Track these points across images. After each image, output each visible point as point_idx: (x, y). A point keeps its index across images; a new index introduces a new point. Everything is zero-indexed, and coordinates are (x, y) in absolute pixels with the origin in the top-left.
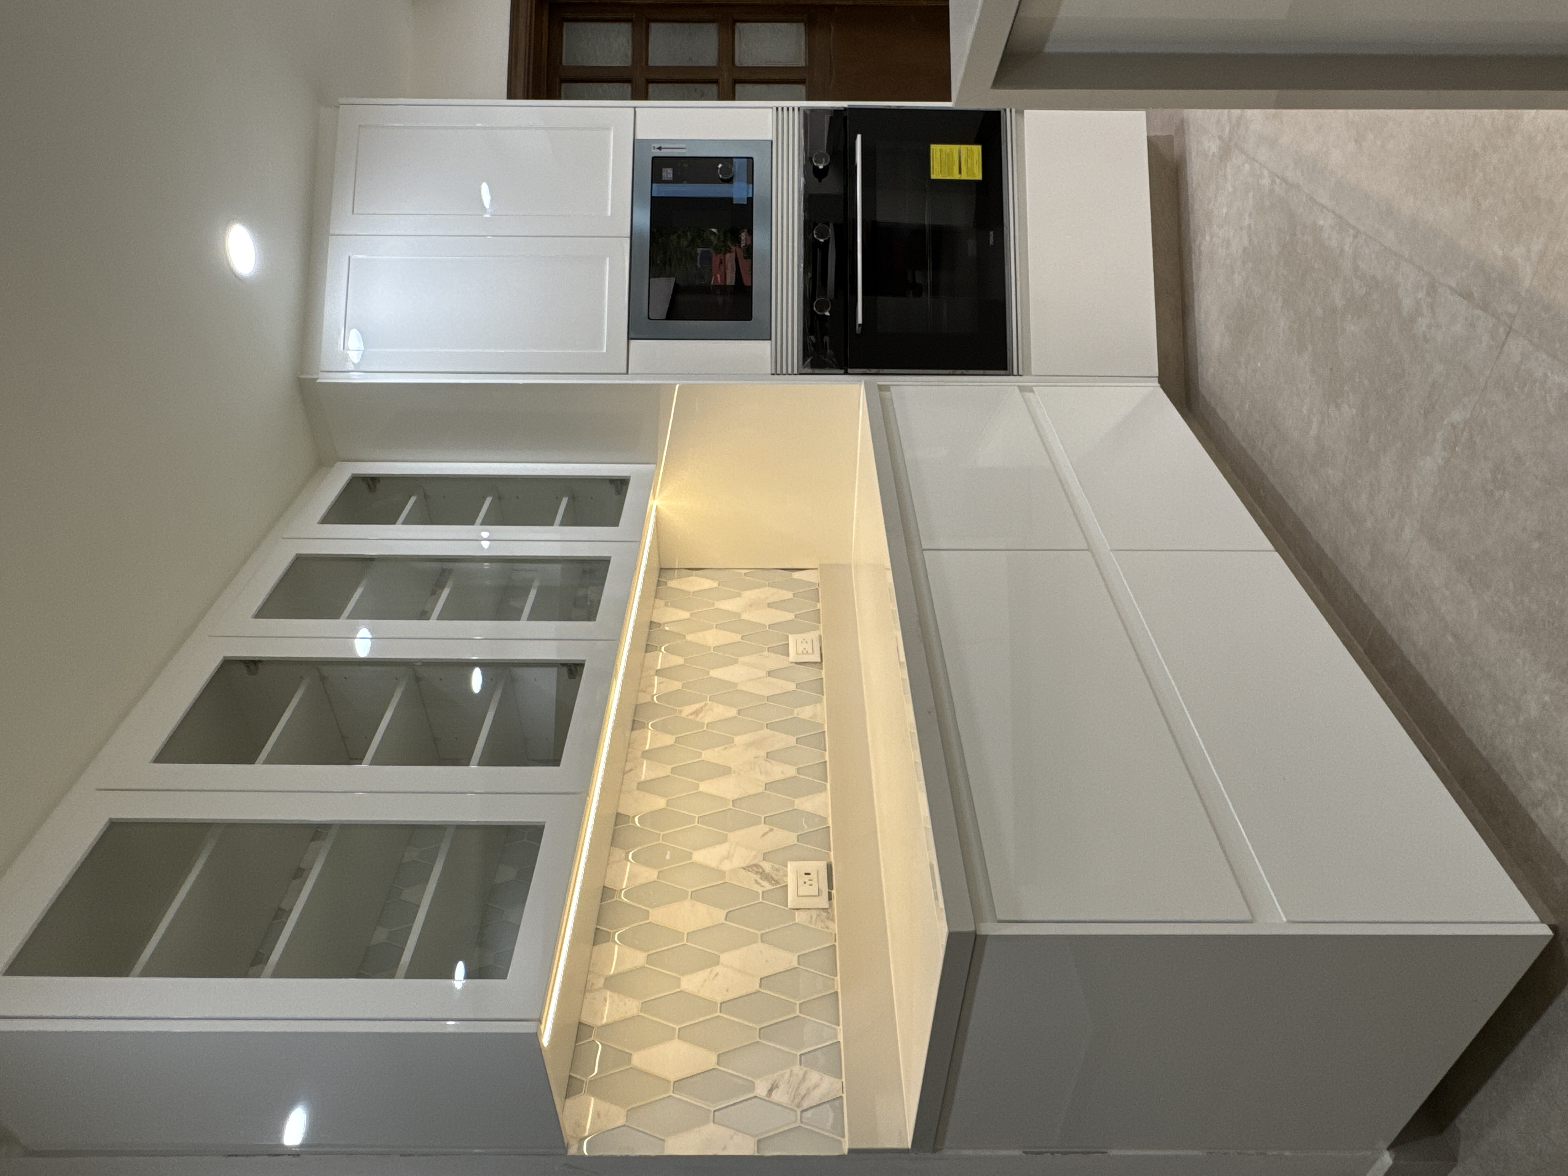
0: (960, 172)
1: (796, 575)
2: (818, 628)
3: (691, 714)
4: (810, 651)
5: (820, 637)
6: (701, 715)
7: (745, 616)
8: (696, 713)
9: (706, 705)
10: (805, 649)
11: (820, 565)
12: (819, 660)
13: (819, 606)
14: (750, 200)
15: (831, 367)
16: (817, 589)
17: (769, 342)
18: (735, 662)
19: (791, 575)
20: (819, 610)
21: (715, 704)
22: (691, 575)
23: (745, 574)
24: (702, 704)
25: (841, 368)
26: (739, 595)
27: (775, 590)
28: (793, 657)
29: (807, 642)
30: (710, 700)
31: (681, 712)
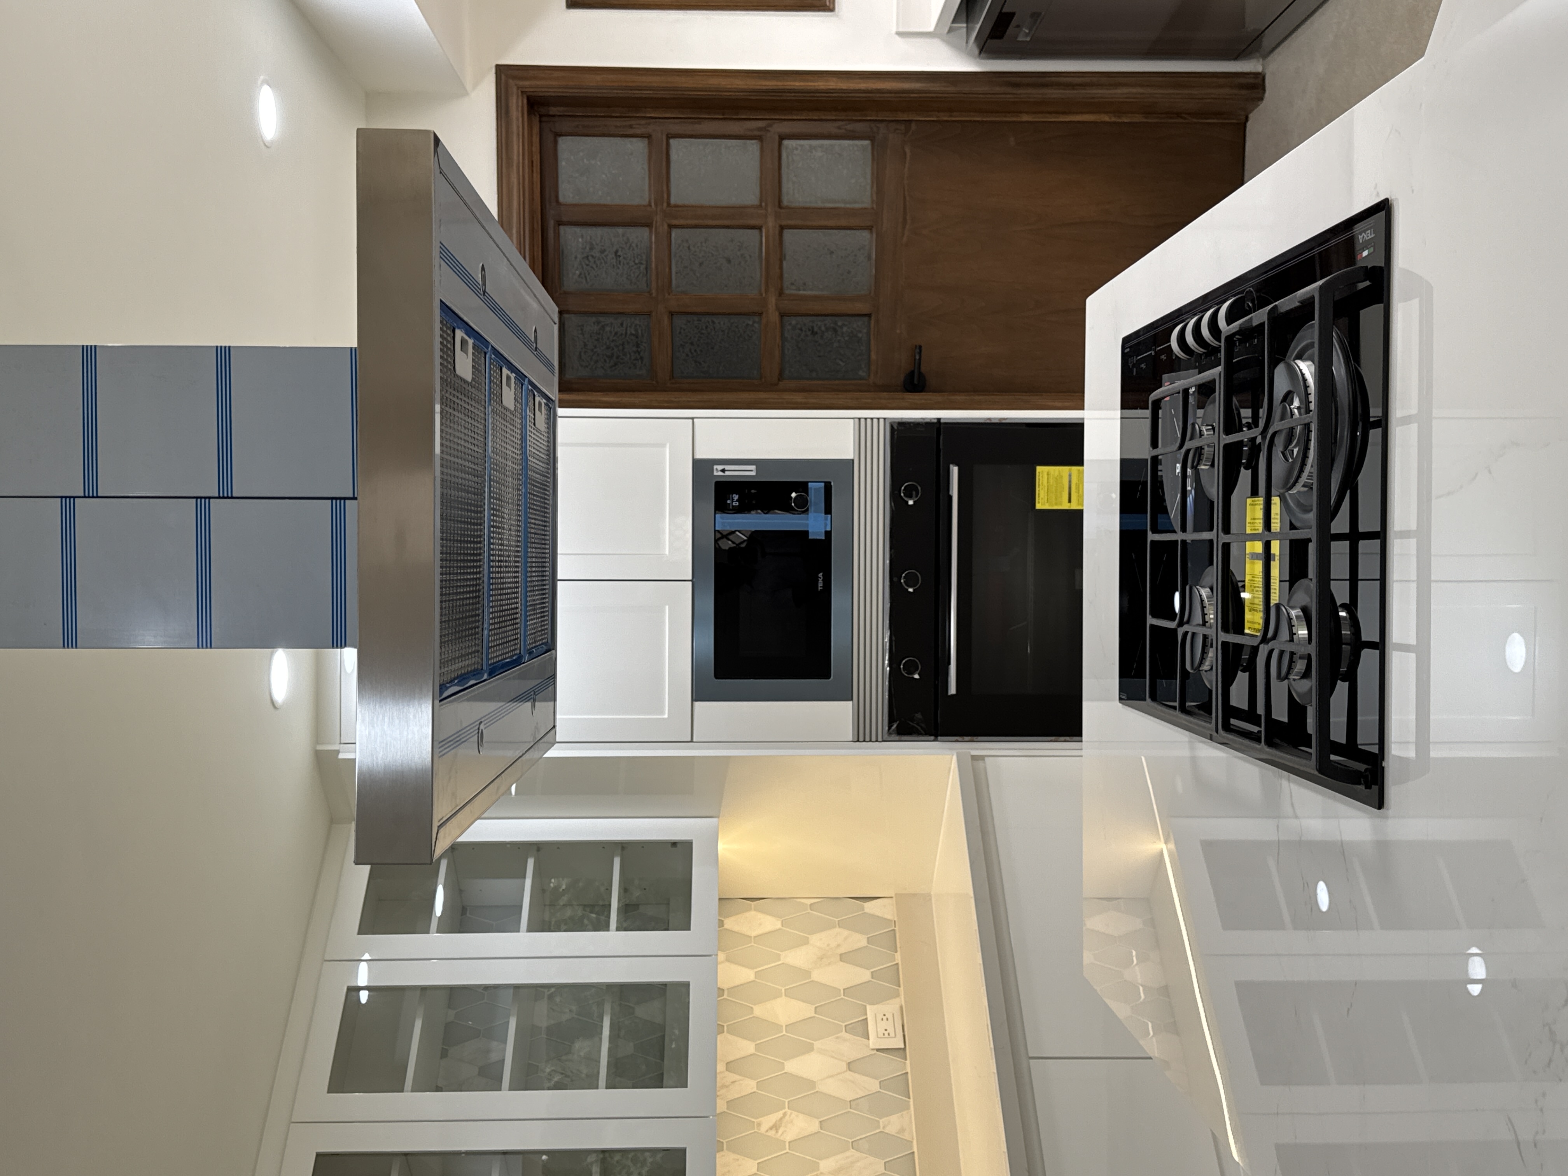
0: (1070, 501)
1: (869, 907)
2: (898, 995)
3: (771, 1129)
4: (892, 1034)
5: (901, 1007)
6: (780, 1132)
7: (816, 976)
8: (775, 1127)
9: (785, 1114)
10: (886, 1030)
11: (896, 895)
12: (903, 1046)
13: (898, 957)
14: (828, 534)
15: (919, 734)
16: (894, 930)
17: (851, 702)
18: (809, 1049)
19: (863, 908)
20: (897, 964)
21: (794, 1114)
22: (749, 909)
23: (811, 905)
24: (780, 1114)
25: (931, 735)
26: (806, 942)
27: (846, 933)
28: (874, 1042)
29: (887, 1019)
30: (789, 1108)
31: (759, 1125)
